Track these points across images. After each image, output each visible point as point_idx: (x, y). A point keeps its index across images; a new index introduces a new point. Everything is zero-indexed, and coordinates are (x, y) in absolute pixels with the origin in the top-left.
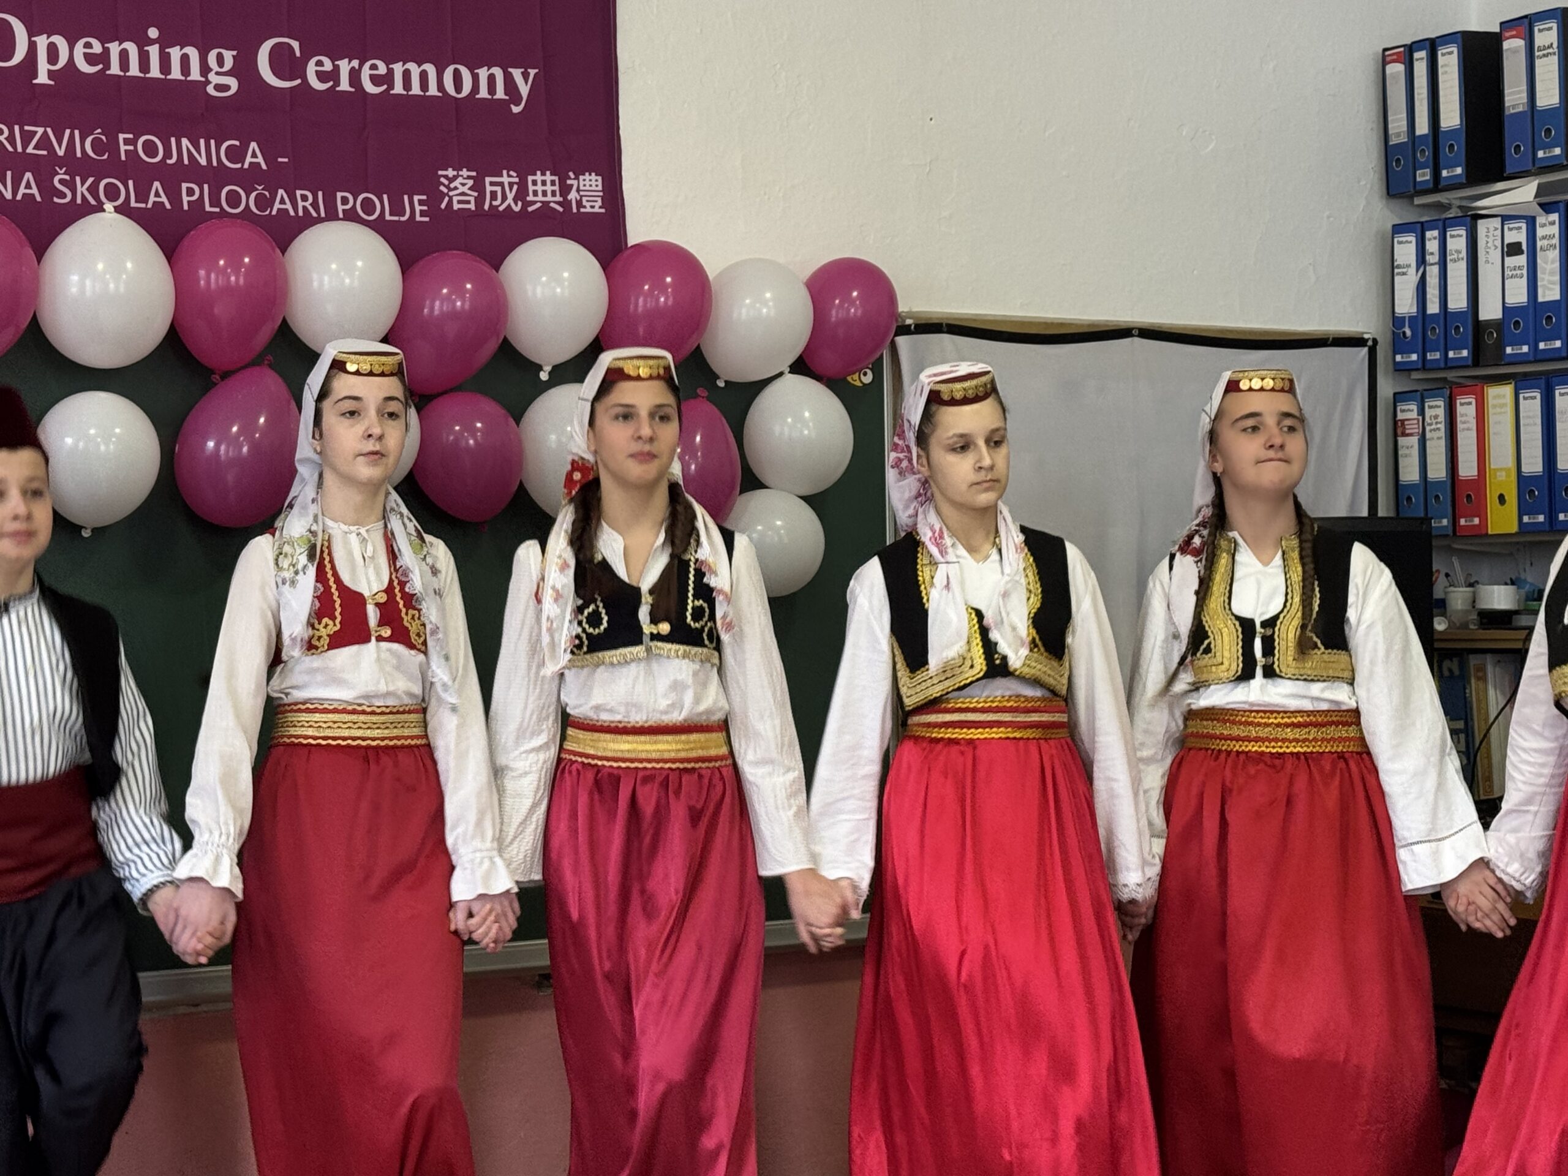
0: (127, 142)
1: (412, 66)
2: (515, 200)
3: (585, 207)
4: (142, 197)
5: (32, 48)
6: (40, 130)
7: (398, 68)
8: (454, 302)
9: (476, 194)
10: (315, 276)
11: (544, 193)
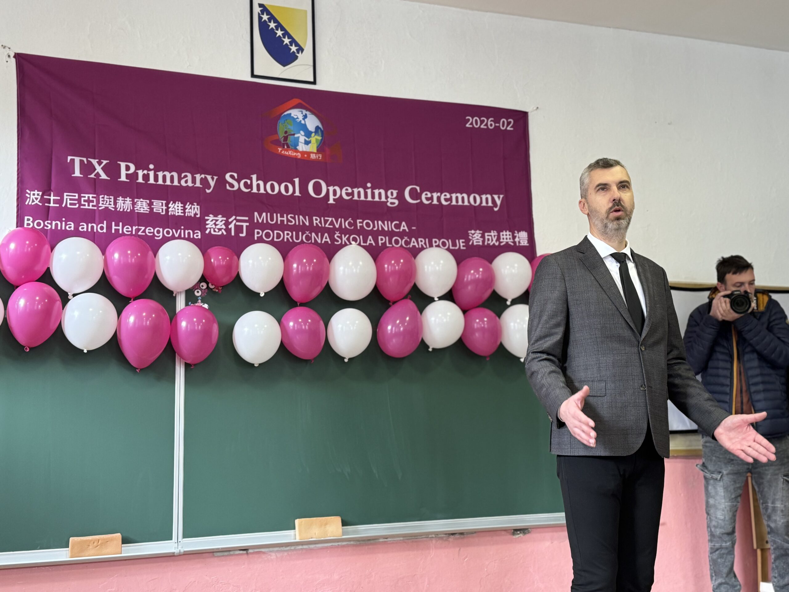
0: (360, 223)
1: (459, 195)
2: (496, 241)
3: (521, 243)
4: (365, 241)
5: (328, 191)
6: (330, 219)
7: (454, 196)
8: (475, 276)
9: (482, 239)
10: (426, 267)
11: (507, 239)
